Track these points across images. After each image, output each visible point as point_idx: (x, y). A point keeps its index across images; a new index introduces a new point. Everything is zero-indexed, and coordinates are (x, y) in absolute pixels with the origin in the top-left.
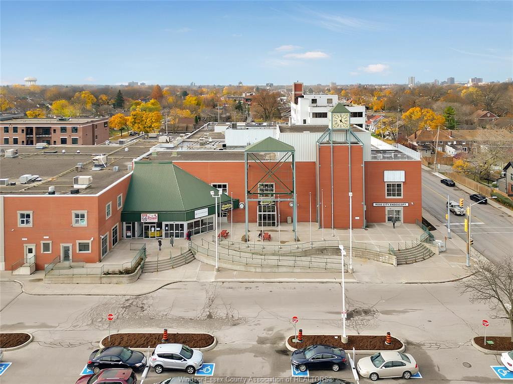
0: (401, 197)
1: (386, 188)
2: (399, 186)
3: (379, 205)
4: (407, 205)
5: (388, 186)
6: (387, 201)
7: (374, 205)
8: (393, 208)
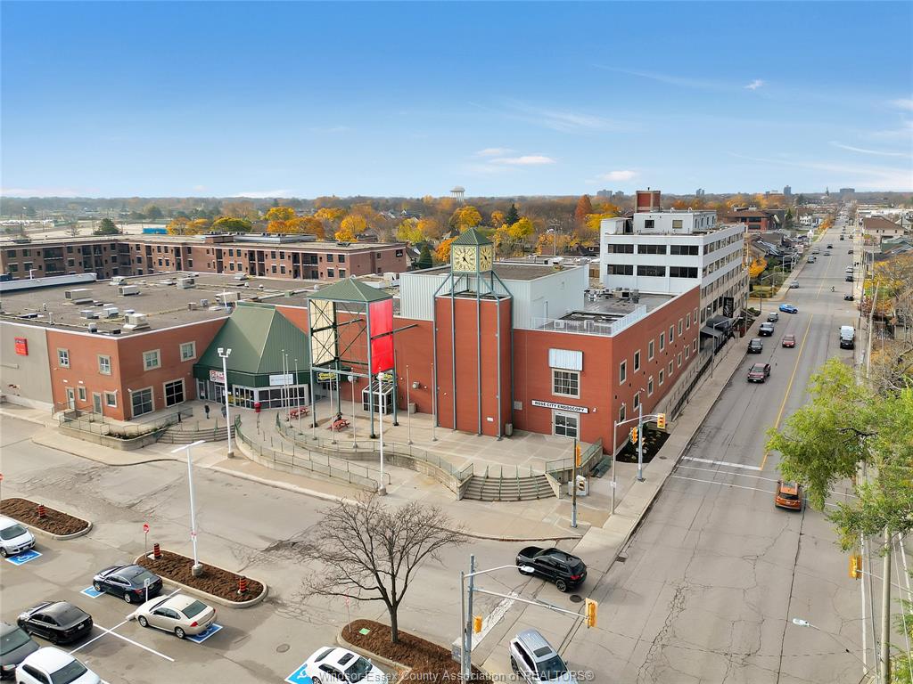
0: (578, 397)
1: (553, 378)
2: (574, 376)
3: (541, 404)
4: (586, 411)
5: (557, 374)
6: (554, 400)
7: (534, 403)
8: (563, 414)
